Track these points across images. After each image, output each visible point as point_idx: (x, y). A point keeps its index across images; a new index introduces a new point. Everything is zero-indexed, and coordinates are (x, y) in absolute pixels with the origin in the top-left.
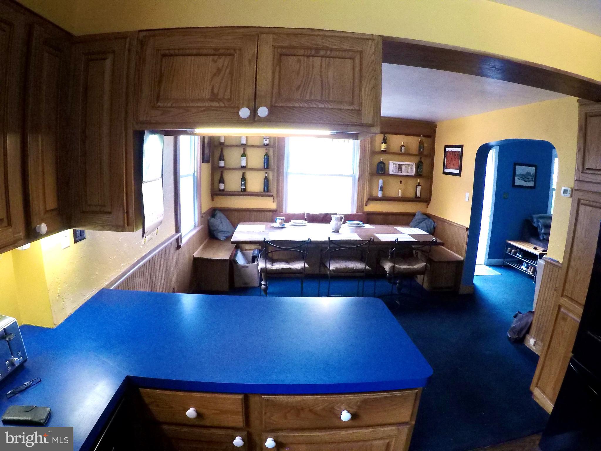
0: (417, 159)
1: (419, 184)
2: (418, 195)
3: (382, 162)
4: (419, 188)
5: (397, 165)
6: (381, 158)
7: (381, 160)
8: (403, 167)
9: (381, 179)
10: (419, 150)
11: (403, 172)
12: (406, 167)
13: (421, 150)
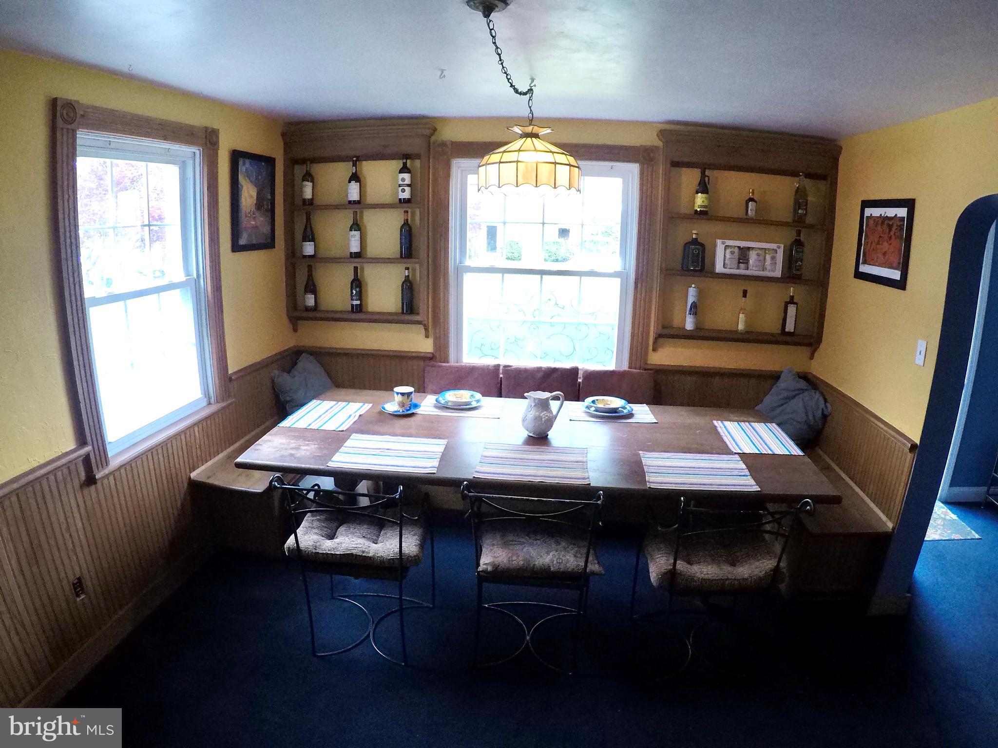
0: (790, 235)
1: (791, 301)
2: (790, 327)
3: (695, 242)
4: (792, 310)
5: (736, 250)
6: (694, 232)
7: (694, 236)
8: (753, 257)
9: (693, 286)
10: (795, 211)
11: (750, 267)
12: (758, 255)
13: (800, 211)
